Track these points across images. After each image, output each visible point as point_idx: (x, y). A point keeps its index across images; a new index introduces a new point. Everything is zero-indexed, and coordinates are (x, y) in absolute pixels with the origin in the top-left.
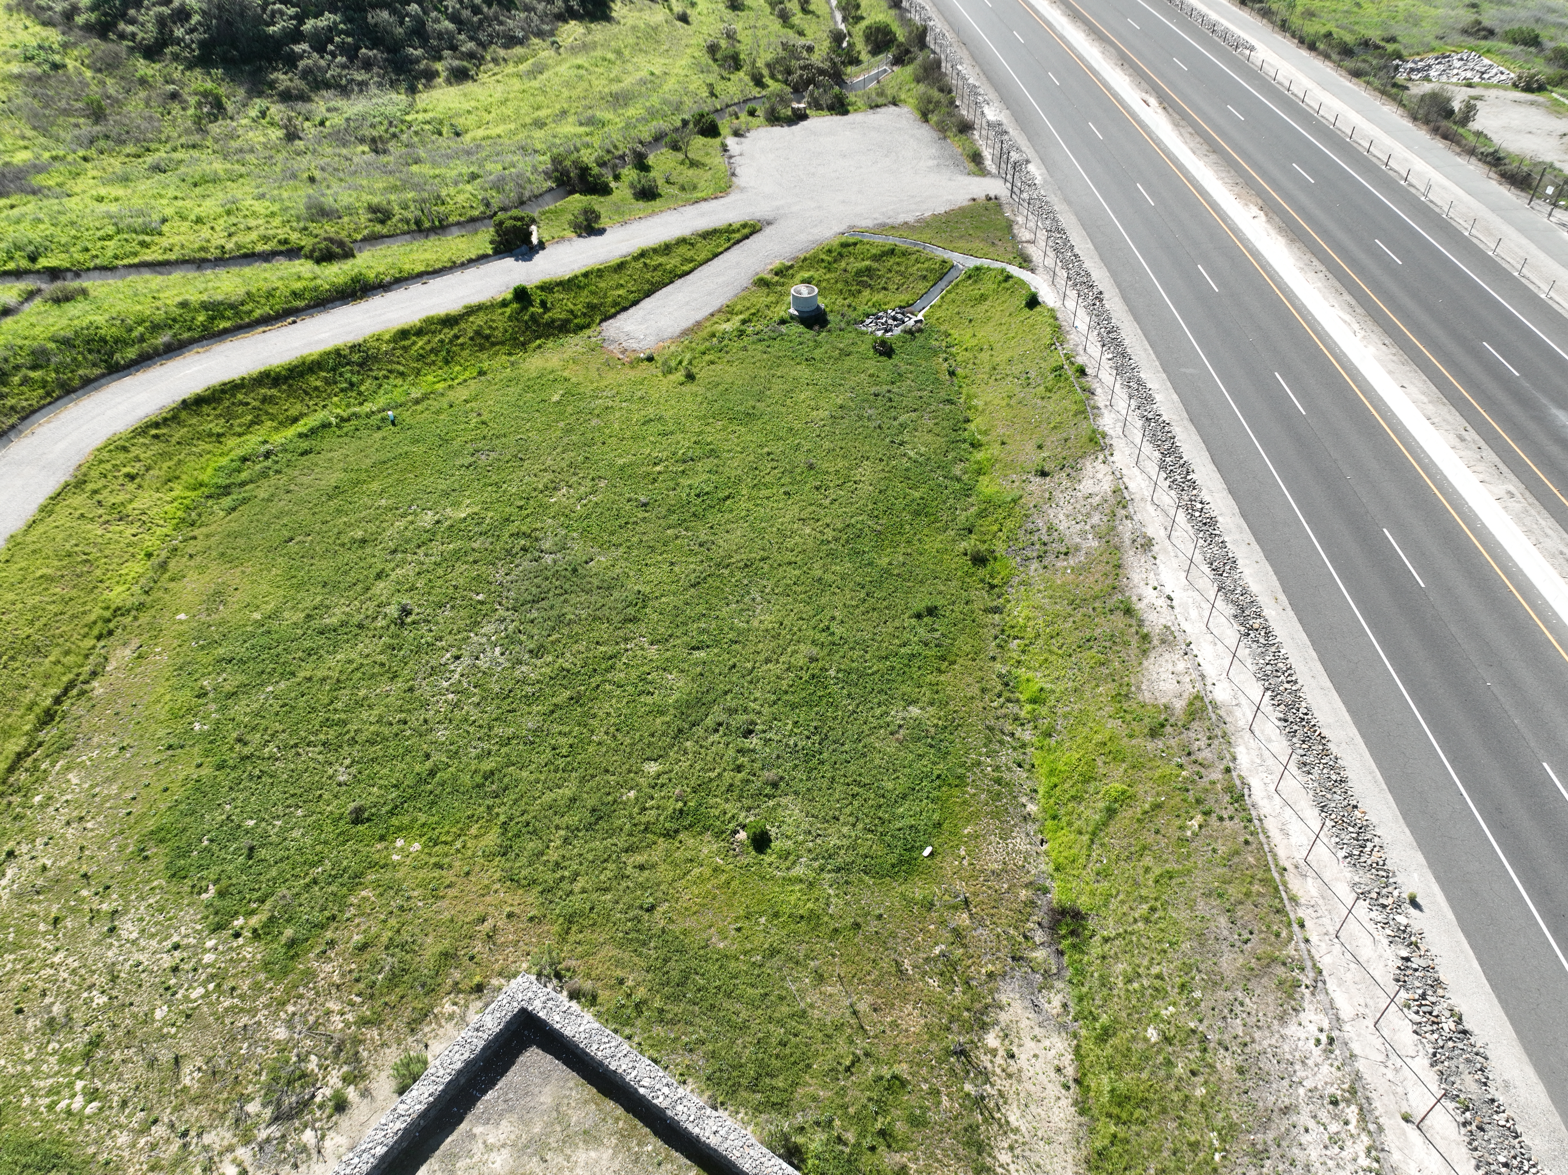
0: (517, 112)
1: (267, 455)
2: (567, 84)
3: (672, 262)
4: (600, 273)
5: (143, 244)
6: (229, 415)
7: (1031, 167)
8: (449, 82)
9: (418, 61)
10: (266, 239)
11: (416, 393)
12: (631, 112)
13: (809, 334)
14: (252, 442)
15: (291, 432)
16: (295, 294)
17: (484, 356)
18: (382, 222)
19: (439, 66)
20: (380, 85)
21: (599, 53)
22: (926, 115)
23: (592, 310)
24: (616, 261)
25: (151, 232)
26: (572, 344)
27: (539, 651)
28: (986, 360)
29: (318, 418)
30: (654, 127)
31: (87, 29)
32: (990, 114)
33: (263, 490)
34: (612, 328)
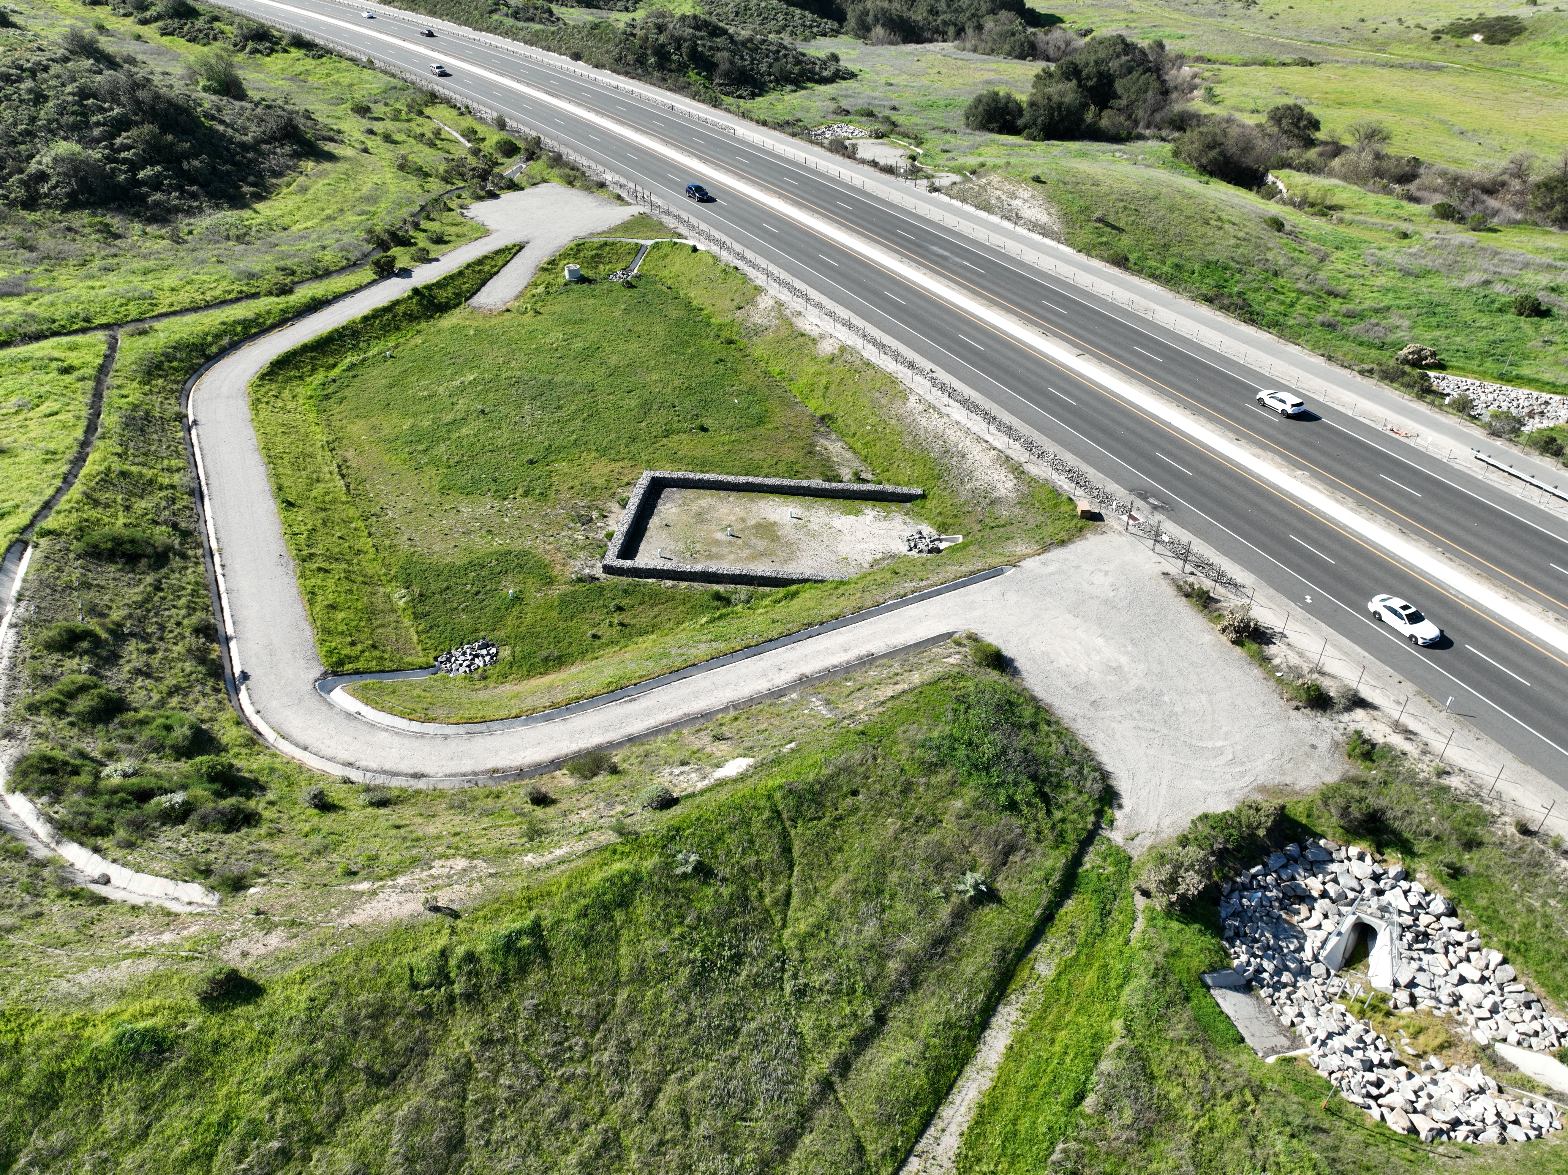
0: (312, 213)
1: (335, 381)
2: (329, 195)
3: (486, 268)
5: (152, 304)
6: (298, 368)
8: (256, 201)
9: (227, 189)
10: (227, 292)
12: (383, 205)
13: (586, 286)
14: (321, 377)
15: (337, 370)
16: (281, 311)
17: (415, 324)
18: (293, 274)
19: (243, 193)
20: (211, 207)
22: (570, 183)
23: (458, 295)
24: (456, 271)
25: (150, 298)
26: (458, 313)
27: (559, 407)
28: (684, 279)
29: (346, 362)
30: (406, 211)
32: (609, 178)
33: (349, 393)
34: (474, 303)
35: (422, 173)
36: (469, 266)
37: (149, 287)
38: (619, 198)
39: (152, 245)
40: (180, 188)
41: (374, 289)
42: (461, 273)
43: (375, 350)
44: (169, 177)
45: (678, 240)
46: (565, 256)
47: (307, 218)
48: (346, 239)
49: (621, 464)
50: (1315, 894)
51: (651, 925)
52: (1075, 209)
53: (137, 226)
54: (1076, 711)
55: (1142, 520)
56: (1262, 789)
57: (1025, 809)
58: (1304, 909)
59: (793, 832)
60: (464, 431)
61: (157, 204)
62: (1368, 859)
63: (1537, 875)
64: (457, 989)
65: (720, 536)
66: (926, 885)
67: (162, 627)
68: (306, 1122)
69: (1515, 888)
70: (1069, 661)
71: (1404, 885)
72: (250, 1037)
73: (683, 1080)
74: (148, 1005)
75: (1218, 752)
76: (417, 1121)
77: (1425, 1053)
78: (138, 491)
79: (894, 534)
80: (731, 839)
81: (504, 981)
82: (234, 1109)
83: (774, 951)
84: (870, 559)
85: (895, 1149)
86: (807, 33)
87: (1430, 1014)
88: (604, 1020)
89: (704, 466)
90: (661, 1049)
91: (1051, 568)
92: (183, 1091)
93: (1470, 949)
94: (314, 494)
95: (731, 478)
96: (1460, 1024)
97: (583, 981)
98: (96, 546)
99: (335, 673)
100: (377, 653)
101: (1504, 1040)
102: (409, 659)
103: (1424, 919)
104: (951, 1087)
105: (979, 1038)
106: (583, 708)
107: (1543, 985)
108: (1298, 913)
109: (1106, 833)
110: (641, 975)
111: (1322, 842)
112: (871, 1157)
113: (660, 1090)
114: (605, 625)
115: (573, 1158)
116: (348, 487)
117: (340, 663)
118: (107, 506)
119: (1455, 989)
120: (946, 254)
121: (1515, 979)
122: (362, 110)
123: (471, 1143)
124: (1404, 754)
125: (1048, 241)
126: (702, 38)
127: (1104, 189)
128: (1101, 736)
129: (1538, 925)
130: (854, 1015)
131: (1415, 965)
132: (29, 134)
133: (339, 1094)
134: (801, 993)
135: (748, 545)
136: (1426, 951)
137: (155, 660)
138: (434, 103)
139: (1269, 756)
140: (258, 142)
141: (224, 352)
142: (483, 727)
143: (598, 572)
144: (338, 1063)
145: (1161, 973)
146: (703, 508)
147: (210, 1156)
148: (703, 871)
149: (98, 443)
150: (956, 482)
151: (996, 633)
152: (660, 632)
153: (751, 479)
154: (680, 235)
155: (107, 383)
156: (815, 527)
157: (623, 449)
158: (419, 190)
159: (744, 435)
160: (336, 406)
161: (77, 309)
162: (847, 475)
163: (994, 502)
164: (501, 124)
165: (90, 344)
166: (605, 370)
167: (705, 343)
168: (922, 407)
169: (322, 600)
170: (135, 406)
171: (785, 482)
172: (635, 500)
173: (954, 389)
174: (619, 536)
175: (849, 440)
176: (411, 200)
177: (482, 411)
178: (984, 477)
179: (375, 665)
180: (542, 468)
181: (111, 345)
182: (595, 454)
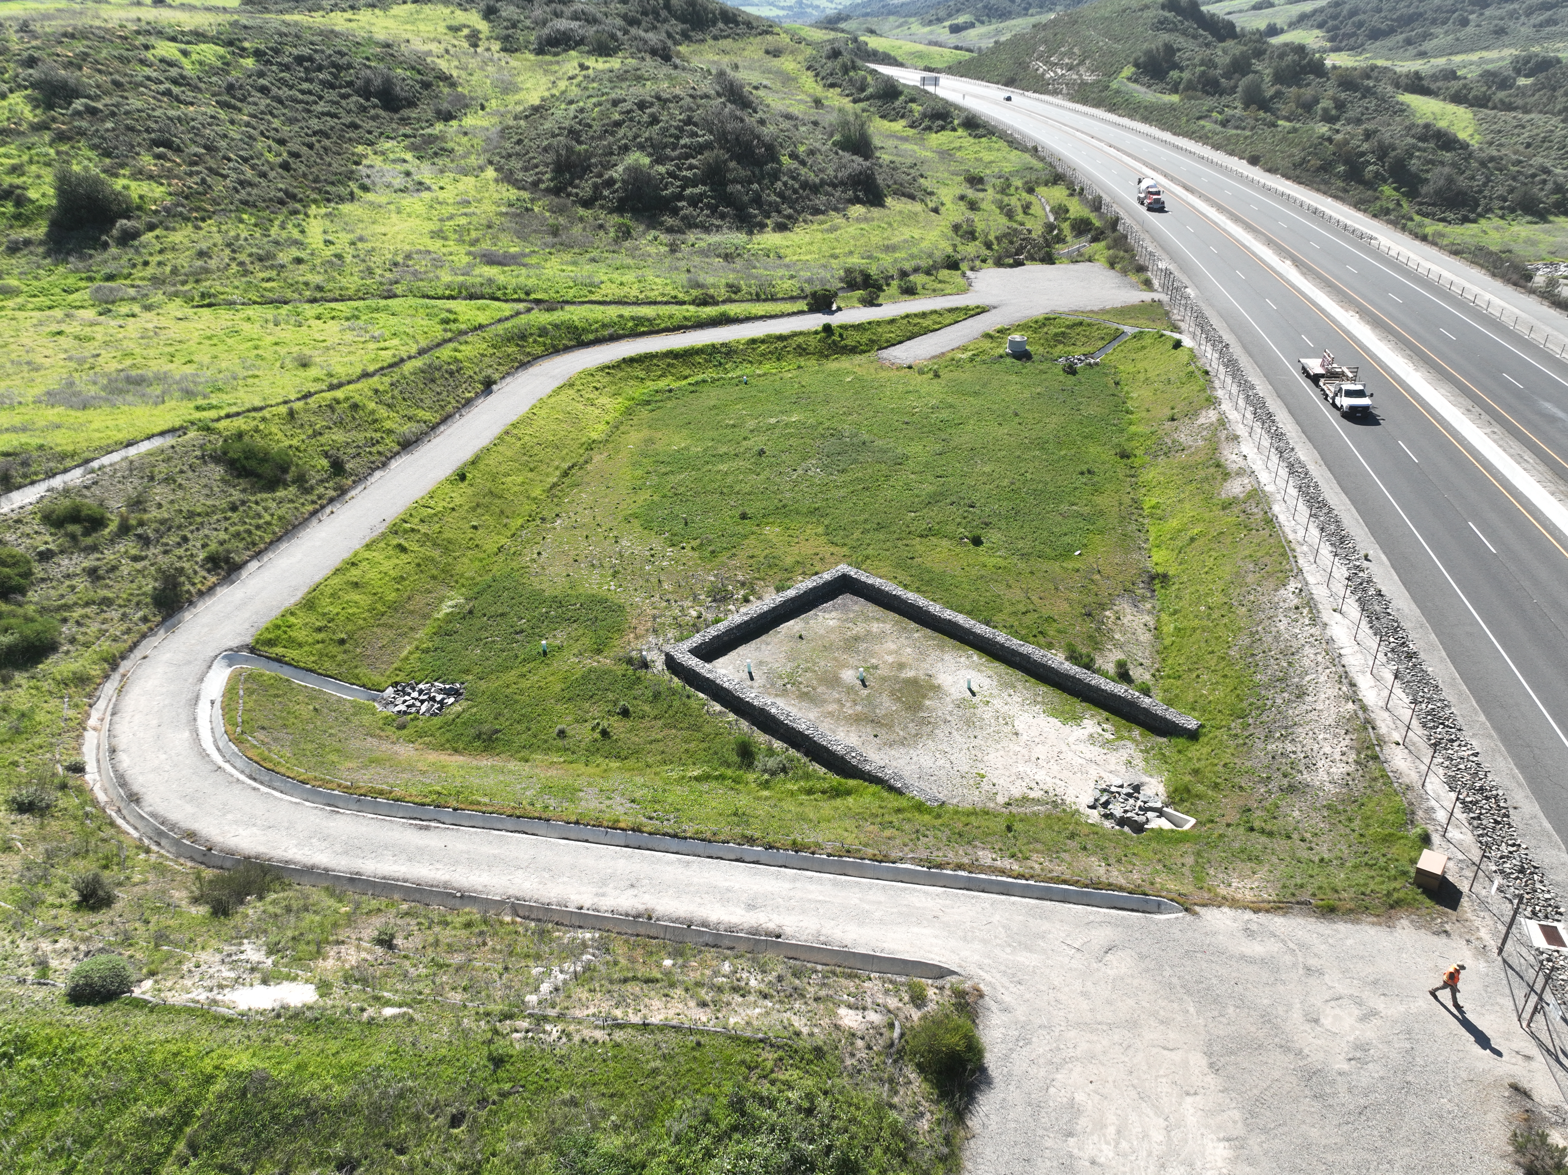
0: (820, 249)
1: (670, 391)
2: (854, 238)
3: (926, 323)
4: (878, 323)
5: (590, 292)
6: (648, 370)
7: (1188, 290)
8: (774, 230)
9: (755, 216)
10: (663, 295)
11: (758, 372)
12: (897, 255)
13: (1018, 363)
14: (662, 384)
15: (684, 382)
16: (685, 318)
17: (802, 359)
18: (735, 293)
19: (768, 222)
20: (730, 228)
21: (875, 223)
22: (1112, 265)
23: (873, 342)
24: (888, 318)
25: (593, 286)
26: (858, 359)
27: (843, 471)
28: (1142, 377)
29: (700, 377)
30: (913, 263)
31: (548, 190)
32: (1162, 265)
33: (669, 404)
34: (884, 353)
35: (971, 235)
36: (907, 316)
37: (605, 278)
38: (1148, 283)
39: (652, 250)
41: (792, 318)
42: (892, 321)
43: (738, 372)
44: (712, 197)
45: (1168, 333)
46: (1023, 327)
47: (812, 252)
48: (825, 274)
49: (833, 549)
53: (654, 233)
60: (723, 467)
61: (686, 217)
65: (849, 676)
67: (183, 542)
70: (1107, 1154)
78: (351, 425)
84: (1016, 792)
89: (926, 583)
94: (508, 479)
95: (935, 608)
98: (228, 452)
100: (333, 650)
102: (361, 671)
114: (589, 725)
117: (275, 642)
118: (300, 427)
122: (975, 182)
126: (1424, 150)
132: (626, 147)
135: (868, 702)
138: (1055, 183)
140: (824, 183)
141: (599, 341)
143: (660, 660)
146: (869, 633)
149: (376, 378)
150: (1260, 733)
151: (1021, 1013)
152: (631, 763)
153: (961, 619)
154: (1176, 328)
155: (463, 338)
156: (987, 714)
157: (857, 534)
158: (950, 250)
159: (1022, 565)
160: (644, 413)
161: (531, 282)
162: (1108, 661)
163: (1292, 789)
164: (1097, 205)
165: (499, 309)
166: (938, 447)
167: (1093, 450)
168: (1296, 601)
169: (354, 574)
170: (456, 360)
171: (1001, 637)
172: (791, 593)
173: (1379, 594)
174: (722, 627)
175: (1164, 617)
176: (930, 256)
177: (761, 453)
178: (1308, 742)
179: (309, 661)
180: (748, 526)
181: (518, 313)
182: (821, 530)
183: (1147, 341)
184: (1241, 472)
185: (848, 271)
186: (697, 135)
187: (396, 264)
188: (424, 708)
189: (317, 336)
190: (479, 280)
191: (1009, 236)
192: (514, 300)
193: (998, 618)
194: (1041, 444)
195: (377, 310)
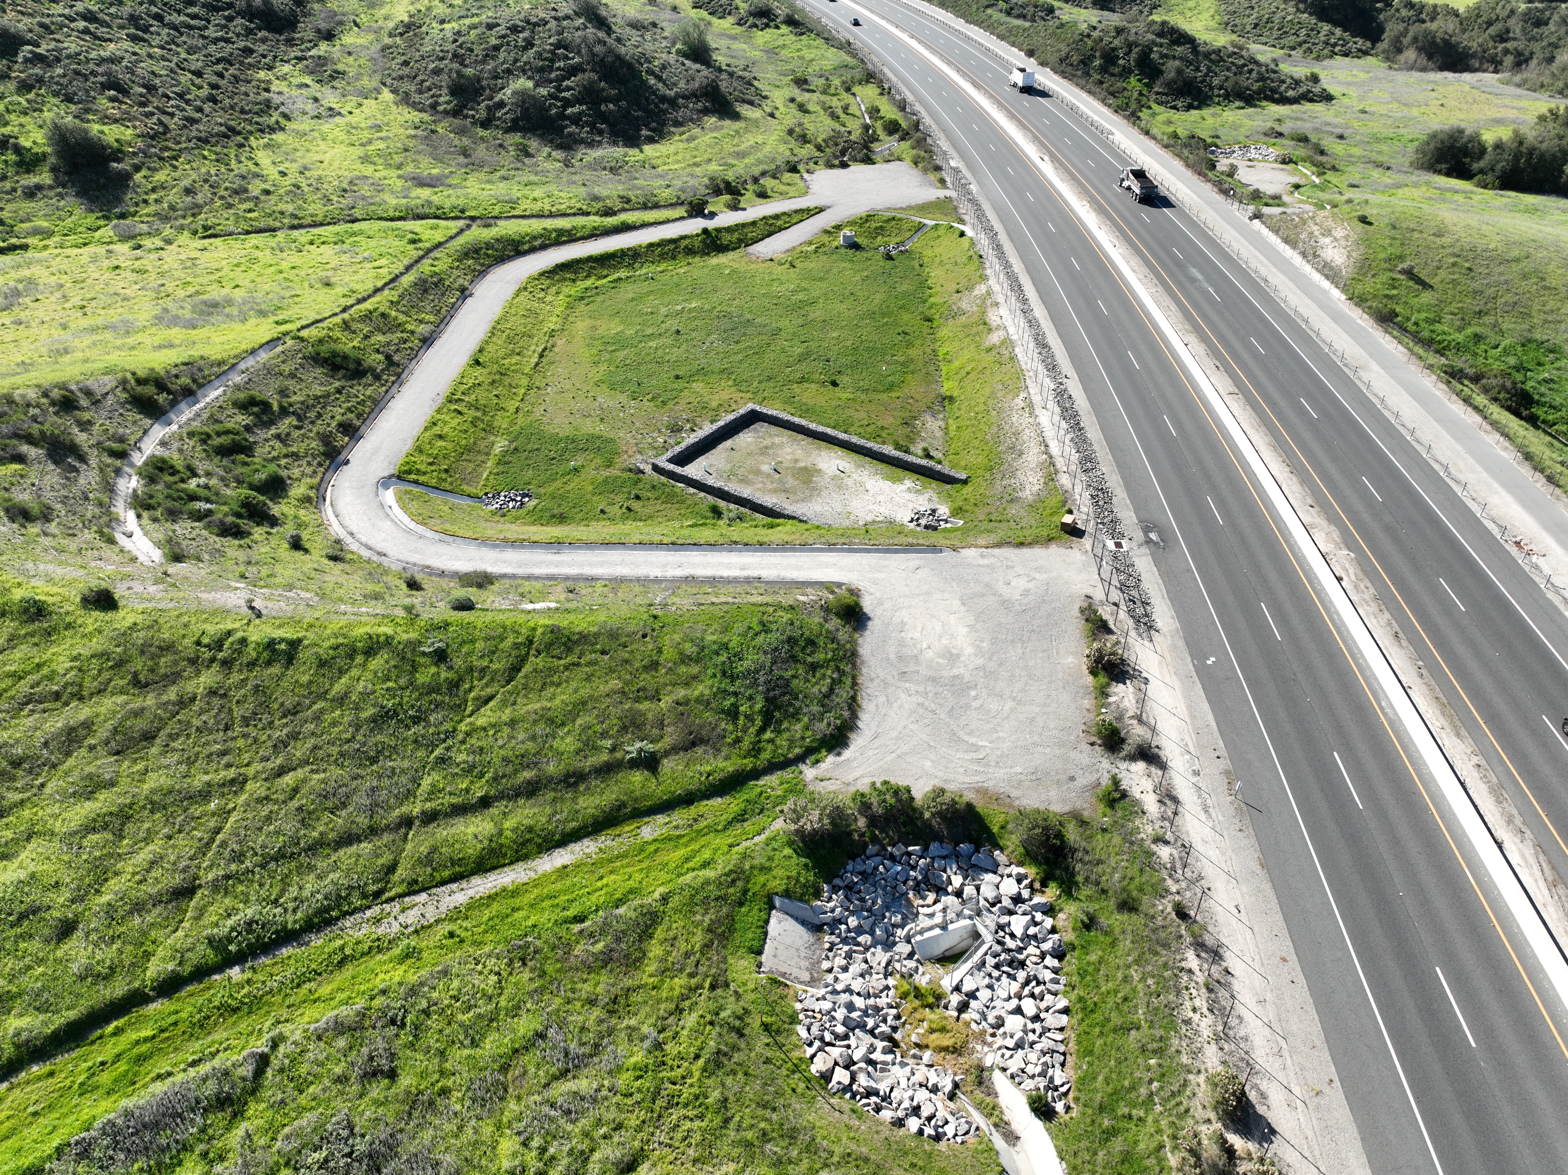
0: (684, 158)
1: (597, 288)
2: (710, 146)
3: (779, 223)
4: (743, 225)
5: (512, 208)
6: (576, 273)
7: (972, 186)
8: (645, 143)
10: (571, 207)
11: (659, 269)
12: (747, 161)
13: (851, 252)
14: (589, 283)
15: (605, 281)
16: (595, 228)
17: (689, 257)
18: (627, 203)
19: (640, 135)
20: (608, 143)
22: (916, 163)
23: (740, 241)
24: (750, 220)
25: (514, 203)
26: (731, 255)
27: (737, 342)
28: (937, 260)
29: (616, 276)
30: (761, 168)
31: (446, 112)
32: (953, 164)
33: (599, 299)
34: (751, 249)
35: (804, 139)
36: (765, 218)
37: (519, 195)
38: (942, 181)
39: (548, 165)
40: (593, 126)
41: (677, 224)
42: (754, 223)
43: (644, 271)
44: (589, 115)
45: (955, 225)
46: (851, 223)
47: (678, 162)
48: (693, 182)
49: (742, 395)
50: (950, 889)
51: (375, 673)
52: (1382, 256)
53: (547, 150)
54: (882, 674)
55: (1125, 548)
56: (982, 791)
57: (741, 721)
58: (931, 897)
59: (532, 659)
60: (653, 344)
61: (570, 134)
62: (1025, 882)
63: (1156, 953)
64: (220, 655)
65: (766, 468)
66: (604, 735)
67: (319, 416)
68: (80, 686)
69: (1130, 959)
70: (917, 635)
71: (1039, 916)
72: (90, 628)
73: (317, 772)
74: (55, 590)
75: (976, 748)
76: (138, 713)
77: (927, 1047)
78: (385, 329)
79: (911, 506)
80: (480, 645)
81: (252, 665)
82: (51, 661)
83: (447, 726)
84: (869, 518)
85: (416, 882)
86: (1326, 52)
87: (967, 1024)
88: (295, 714)
89: (806, 411)
90: (315, 747)
91: (985, 561)
92: (36, 640)
93: (1050, 992)
94: (506, 362)
95: (813, 426)
96: (984, 1043)
97: (302, 686)
98: (318, 354)
99: (399, 477)
100: (444, 476)
101: (1004, 1070)
102: (465, 487)
103: (1031, 950)
104: (494, 868)
105: (548, 850)
106: (523, 547)
107: (1079, 1043)
108: (924, 898)
109: (802, 767)
110: (341, 700)
111: (997, 853)
112: (395, 878)
113: (294, 769)
114: (617, 507)
115: (207, 778)
116: (537, 364)
117: (409, 472)
118: (354, 332)
119: (1004, 1015)
120: (1200, 277)
121: (1061, 1029)
122: (801, 82)
123: (158, 741)
124: (1144, 813)
125: (1326, 284)
126: (1161, 45)
127: (1446, 240)
128: (882, 699)
129: (1120, 995)
130: (467, 791)
131: (987, 980)
132: (509, 71)
133: (111, 680)
134: (442, 760)
135: (781, 481)
136: (1009, 975)
137: (296, 434)
138: (868, 82)
139: (1019, 769)
140: (678, 95)
141: (533, 250)
142: (451, 539)
143: (648, 469)
144: (120, 664)
145: (734, 876)
146: (773, 444)
147: (21, 678)
148: (440, 656)
149: (386, 292)
150: (999, 476)
151: (878, 595)
152: (649, 522)
153: (829, 431)
154: (962, 221)
155: (432, 255)
156: (849, 482)
157: (755, 384)
158: (788, 153)
159: (863, 397)
160: (581, 307)
161: (461, 202)
162: (918, 449)
163: (1012, 501)
164: (902, 106)
165: (447, 228)
166: (800, 321)
167: (906, 317)
168: (1023, 405)
169: (437, 430)
170: (436, 274)
171: (855, 439)
172: (721, 423)
173: (1070, 397)
174: (683, 445)
175: (951, 421)
176: (773, 160)
177: (678, 332)
178: (1022, 477)
179: (433, 482)
180: (681, 384)
181: (462, 231)
182: (730, 383)
183: (941, 232)
184: (998, 328)
185: (712, 179)
186: (568, 59)
187: (345, 191)
188: (511, 505)
189: (319, 259)
190: (419, 202)
191: (833, 139)
192: (453, 218)
193: (851, 429)
194: (872, 315)
195: (354, 234)
